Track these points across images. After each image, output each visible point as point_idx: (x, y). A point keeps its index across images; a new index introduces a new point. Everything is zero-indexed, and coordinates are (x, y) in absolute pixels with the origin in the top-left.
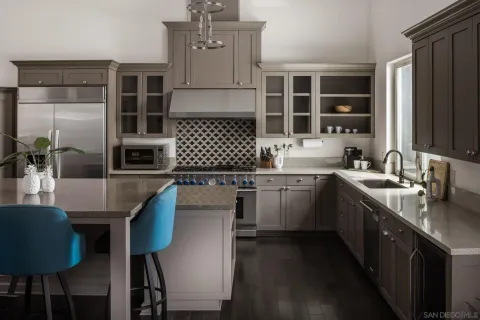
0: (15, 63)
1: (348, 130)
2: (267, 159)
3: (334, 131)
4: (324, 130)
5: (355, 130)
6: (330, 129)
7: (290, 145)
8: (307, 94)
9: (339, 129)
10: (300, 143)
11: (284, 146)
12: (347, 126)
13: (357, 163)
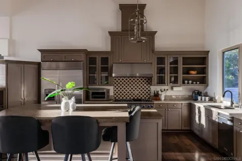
0: (39, 50)
1: (194, 83)
2: (157, 96)
3: (188, 83)
4: (184, 83)
5: (198, 83)
6: (186, 82)
7: (167, 90)
8: (176, 66)
9: (190, 82)
10: (172, 88)
11: (165, 90)
12: (194, 81)
13: (199, 98)
